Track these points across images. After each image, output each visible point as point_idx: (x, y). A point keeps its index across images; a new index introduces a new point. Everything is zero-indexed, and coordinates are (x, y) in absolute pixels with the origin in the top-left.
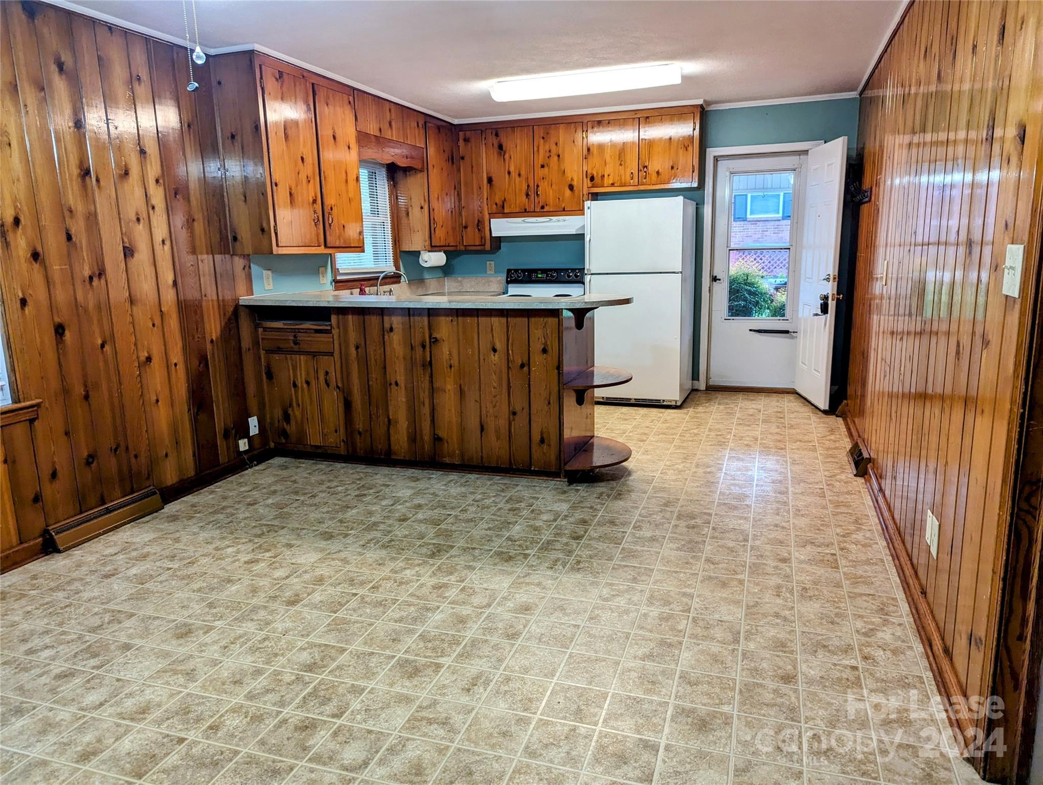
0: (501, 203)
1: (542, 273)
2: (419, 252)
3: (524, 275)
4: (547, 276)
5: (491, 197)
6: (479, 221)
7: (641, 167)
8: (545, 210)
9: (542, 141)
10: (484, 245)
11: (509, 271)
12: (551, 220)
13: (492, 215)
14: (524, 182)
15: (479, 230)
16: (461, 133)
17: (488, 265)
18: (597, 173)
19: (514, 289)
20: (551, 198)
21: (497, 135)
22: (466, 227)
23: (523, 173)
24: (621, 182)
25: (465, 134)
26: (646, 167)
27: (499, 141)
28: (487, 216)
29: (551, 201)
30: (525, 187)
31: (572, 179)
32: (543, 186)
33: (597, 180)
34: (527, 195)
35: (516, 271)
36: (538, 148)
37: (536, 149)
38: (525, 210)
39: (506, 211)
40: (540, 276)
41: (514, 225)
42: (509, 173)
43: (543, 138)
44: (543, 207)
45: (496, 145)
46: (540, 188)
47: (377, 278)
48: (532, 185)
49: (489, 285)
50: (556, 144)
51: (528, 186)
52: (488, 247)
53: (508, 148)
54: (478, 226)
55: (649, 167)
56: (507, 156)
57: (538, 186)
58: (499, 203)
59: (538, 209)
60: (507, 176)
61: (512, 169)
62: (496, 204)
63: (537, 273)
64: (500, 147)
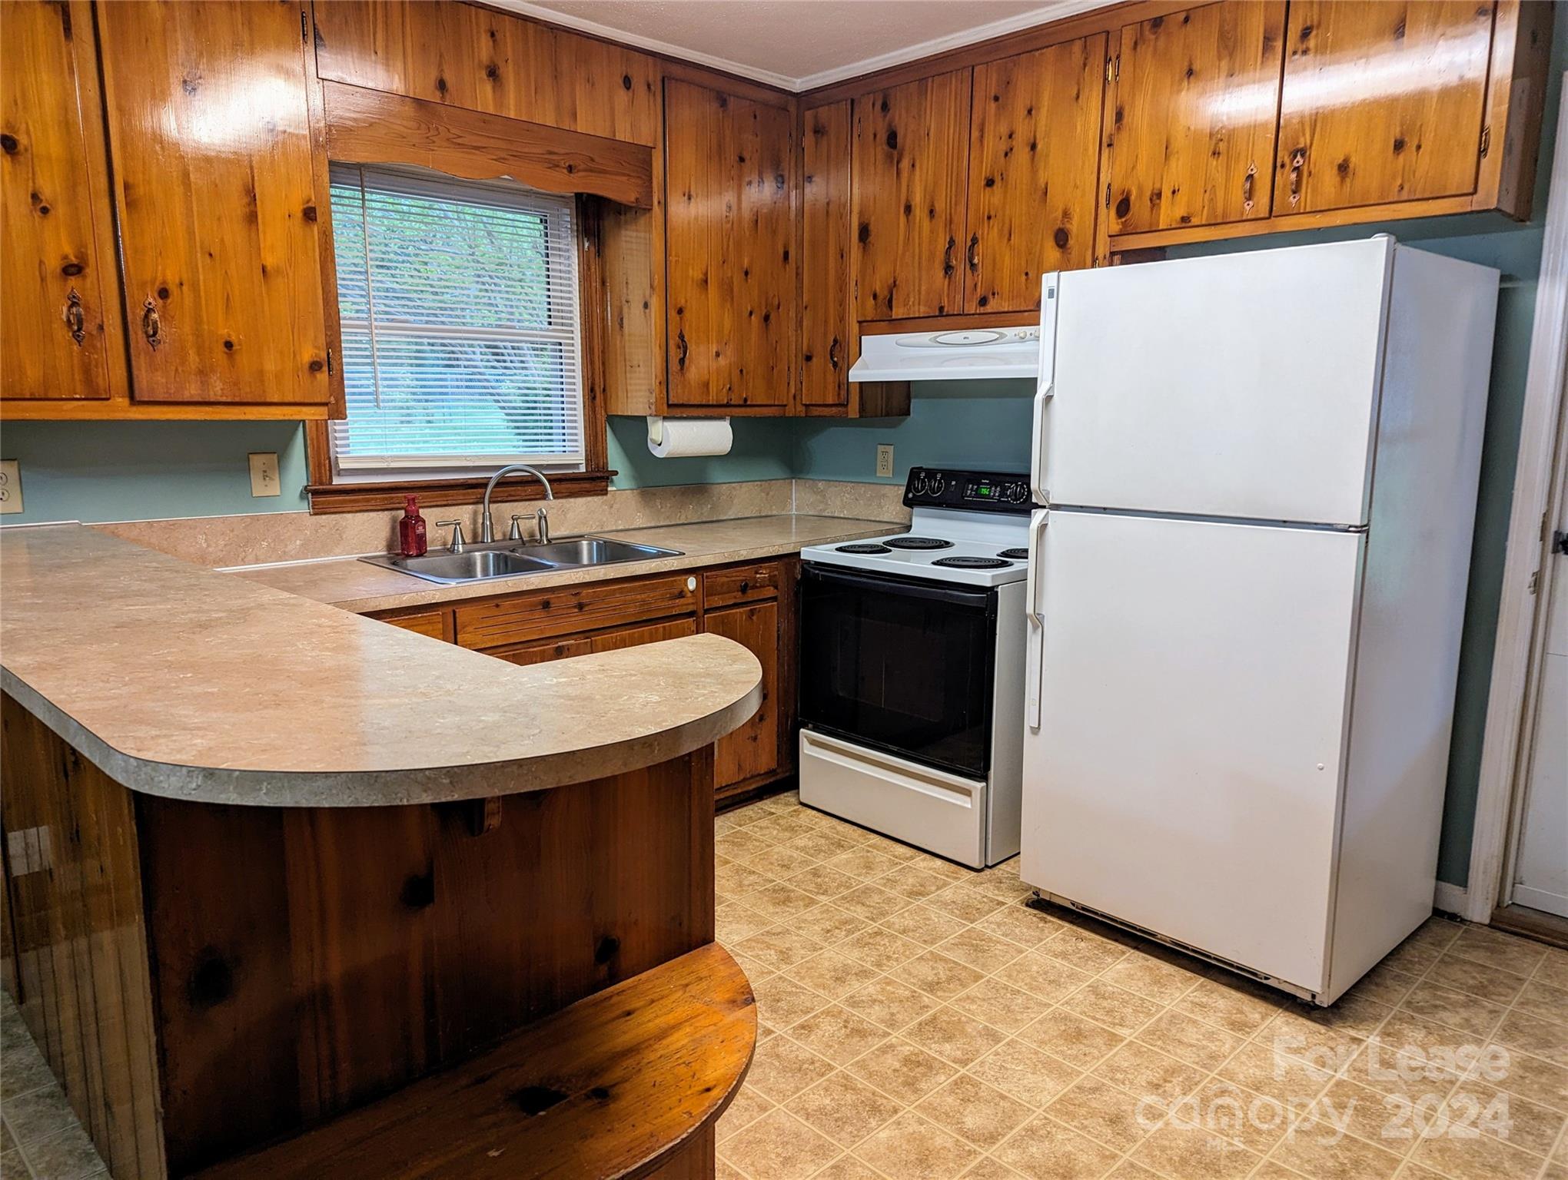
0: (886, 293)
1: (991, 484)
2: (643, 420)
3: (948, 484)
4: (1003, 494)
5: (863, 280)
6: (836, 341)
7: (1284, 156)
8: (989, 308)
9: (992, 106)
10: (845, 405)
11: (914, 474)
12: (1002, 336)
13: (868, 326)
14: (941, 230)
15: (835, 365)
16: (809, 115)
17: (880, 456)
18: (1140, 189)
19: (926, 524)
20: (1006, 272)
21: (885, 107)
22: (809, 358)
23: (940, 206)
24: (1213, 209)
25: (816, 117)
26: (1303, 152)
27: (890, 125)
28: (855, 327)
29: (1006, 282)
30: (942, 245)
31: (1066, 214)
32: (991, 237)
33: (1140, 209)
34: (948, 268)
35: (931, 473)
36: (982, 131)
37: (975, 134)
38: (941, 309)
39: (898, 312)
40: (985, 491)
41: (913, 352)
42: (908, 209)
43: (996, 99)
44: (983, 301)
45: (883, 136)
46: (980, 248)
47: (482, 485)
48: (960, 238)
49: (880, 506)
50: (1030, 112)
51: (952, 242)
52: (853, 411)
53: (908, 141)
54: (832, 358)
55: (1314, 154)
56: (905, 164)
57: (975, 241)
58: (883, 294)
59: (972, 307)
60: (903, 218)
61: (918, 199)
62: (875, 297)
63: (979, 484)
64: (892, 139)
